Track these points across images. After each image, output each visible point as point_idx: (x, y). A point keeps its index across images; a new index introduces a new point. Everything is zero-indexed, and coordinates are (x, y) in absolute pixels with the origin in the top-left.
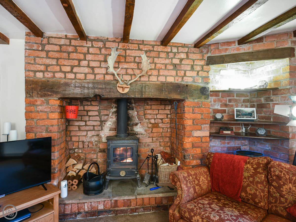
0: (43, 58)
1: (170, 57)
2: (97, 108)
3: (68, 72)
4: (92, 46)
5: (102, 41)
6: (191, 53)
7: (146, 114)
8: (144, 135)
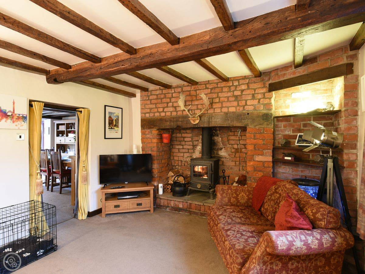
0: (149, 104)
1: (231, 90)
2: (190, 135)
3: (162, 112)
4: (175, 92)
5: (180, 87)
6: (252, 83)
7: (230, 140)
8: (227, 159)
